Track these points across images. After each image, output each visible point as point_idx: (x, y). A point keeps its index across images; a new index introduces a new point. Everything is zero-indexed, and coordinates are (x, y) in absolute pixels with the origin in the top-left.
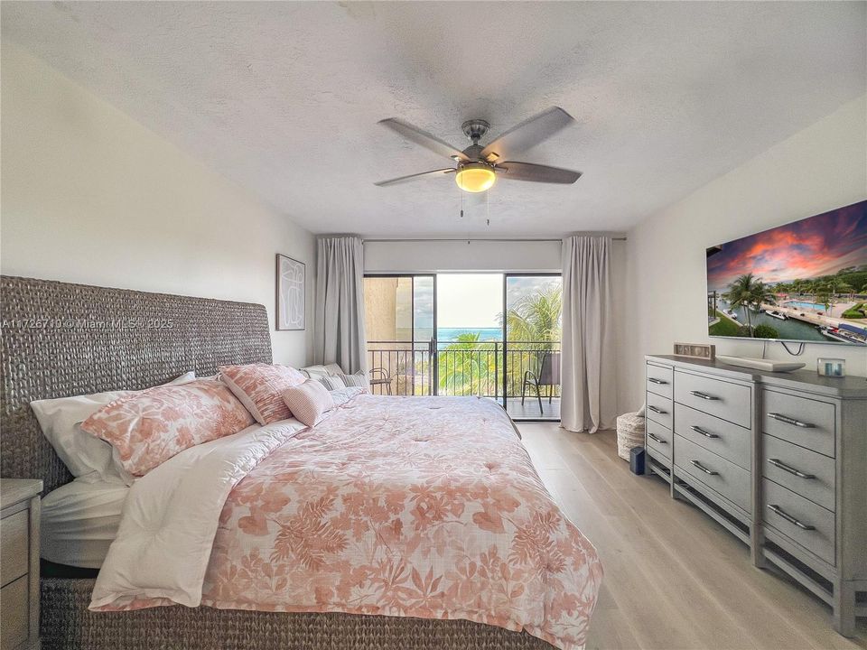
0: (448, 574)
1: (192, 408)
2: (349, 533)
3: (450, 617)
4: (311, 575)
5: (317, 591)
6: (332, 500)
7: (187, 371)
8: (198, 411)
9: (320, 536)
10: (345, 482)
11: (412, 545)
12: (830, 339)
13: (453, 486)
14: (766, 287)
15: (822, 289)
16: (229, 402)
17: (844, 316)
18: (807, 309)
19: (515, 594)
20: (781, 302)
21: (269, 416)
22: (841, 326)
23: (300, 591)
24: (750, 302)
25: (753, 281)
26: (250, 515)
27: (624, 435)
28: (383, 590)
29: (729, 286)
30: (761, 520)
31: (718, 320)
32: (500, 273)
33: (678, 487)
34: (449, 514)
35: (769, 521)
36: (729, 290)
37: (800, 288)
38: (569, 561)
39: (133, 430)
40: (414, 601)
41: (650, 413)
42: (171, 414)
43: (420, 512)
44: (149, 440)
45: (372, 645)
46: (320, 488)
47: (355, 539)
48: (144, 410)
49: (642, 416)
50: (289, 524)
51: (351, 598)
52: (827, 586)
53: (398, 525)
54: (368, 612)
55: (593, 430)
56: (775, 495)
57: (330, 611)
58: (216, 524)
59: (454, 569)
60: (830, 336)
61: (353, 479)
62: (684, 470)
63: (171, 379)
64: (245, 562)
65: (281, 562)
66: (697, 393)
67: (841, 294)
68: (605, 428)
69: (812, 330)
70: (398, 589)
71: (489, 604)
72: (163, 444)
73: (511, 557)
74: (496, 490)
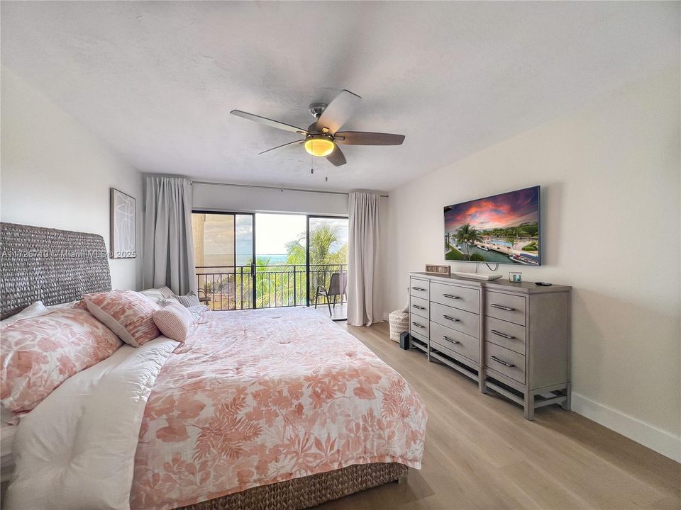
0: (340, 436)
1: (67, 337)
2: (262, 423)
3: (344, 466)
4: (232, 464)
5: (239, 474)
6: (244, 398)
7: (32, 301)
8: (73, 339)
9: (237, 429)
10: (250, 383)
11: (312, 421)
12: (515, 262)
13: (334, 372)
14: (477, 232)
15: (510, 234)
16: (97, 328)
17: (524, 249)
18: (501, 245)
19: (390, 437)
20: (486, 241)
21: (141, 337)
22: (521, 255)
23: (224, 478)
24: (468, 240)
25: (470, 228)
26: (167, 425)
27: (395, 325)
28: (295, 459)
29: (457, 230)
30: (485, 366)
31: (450, 250)
32: (304, 214)
33: (432, 354)
34: (337, 393)
35: (489, 365)
36: (456, 233)
37: (497, 233)
38: (412, 409)
39: (9, 365)
40: (318, 461)
41: (413, 310)
42: (49, 345)
43: (316, 395)
44: (30, 374)
45: (279, 505)
46: (230, 391)
47: (267, 425)
48: (17, 344)
49: (407, 312)
50: (208, 426)
51: (269, 472)
52: (521, 395)
53: (300, 408)
54: (282, 479)
55: (369, 324)
56: (493, 350)
57: (249, 487)
58: (136, 440)
59: (344, 431)
60: (516, 261)
61: (255, 380)
62: (438, 343)
63: (18, 310)
64: (167, 467)
65: (203, 459)
66: (446, 296)
67: (521, 237)
68: (376, 322)
69: (504, 257)
70: (306, 455)
71: (373, 448)
72: (45, 375)
73: (383, 414)
74: (364, 371)
